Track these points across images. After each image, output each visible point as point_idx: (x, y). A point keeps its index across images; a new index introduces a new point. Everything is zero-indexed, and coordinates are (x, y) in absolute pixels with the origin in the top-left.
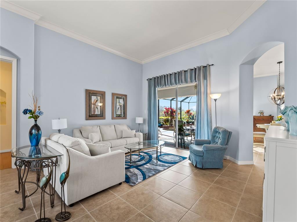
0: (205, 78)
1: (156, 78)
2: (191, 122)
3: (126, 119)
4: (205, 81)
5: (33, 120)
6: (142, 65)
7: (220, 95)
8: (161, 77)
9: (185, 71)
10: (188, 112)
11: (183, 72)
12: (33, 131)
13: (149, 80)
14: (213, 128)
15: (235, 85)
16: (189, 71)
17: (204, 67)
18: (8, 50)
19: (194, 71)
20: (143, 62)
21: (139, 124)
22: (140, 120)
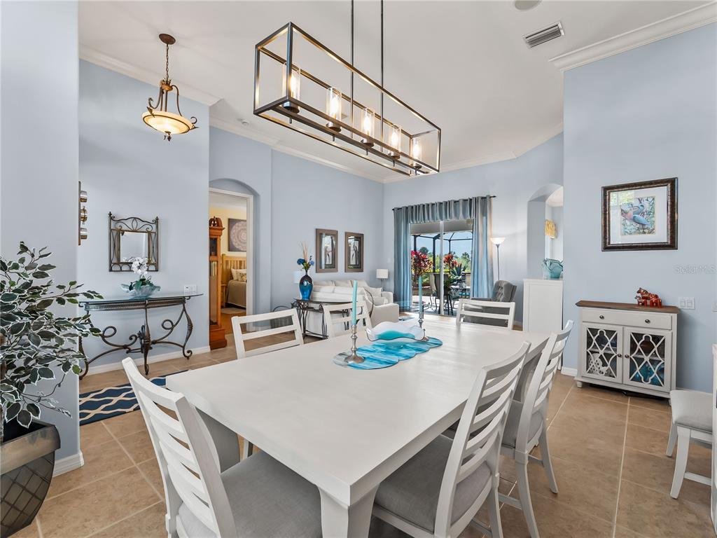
0: (484, 213)
1: (409, 209)
2: (455, 280)
3: (362, 271)
4: (485, 218)
5: (304, 270)
6: (383, 185)
7: (504, 238)
8: (417, 207)
9: (455, 202)
10: (449, 259)
11: (453, 202)
12: (305, 283)
13: (397, 211)
14: (494, 283)
15: (522, 226)
16: (461, 202)
17: (482, 198)
18: (249, 186)
19: (469, 202)
20: (385, 181)
21: (382, 280)
22: (383, 274)
